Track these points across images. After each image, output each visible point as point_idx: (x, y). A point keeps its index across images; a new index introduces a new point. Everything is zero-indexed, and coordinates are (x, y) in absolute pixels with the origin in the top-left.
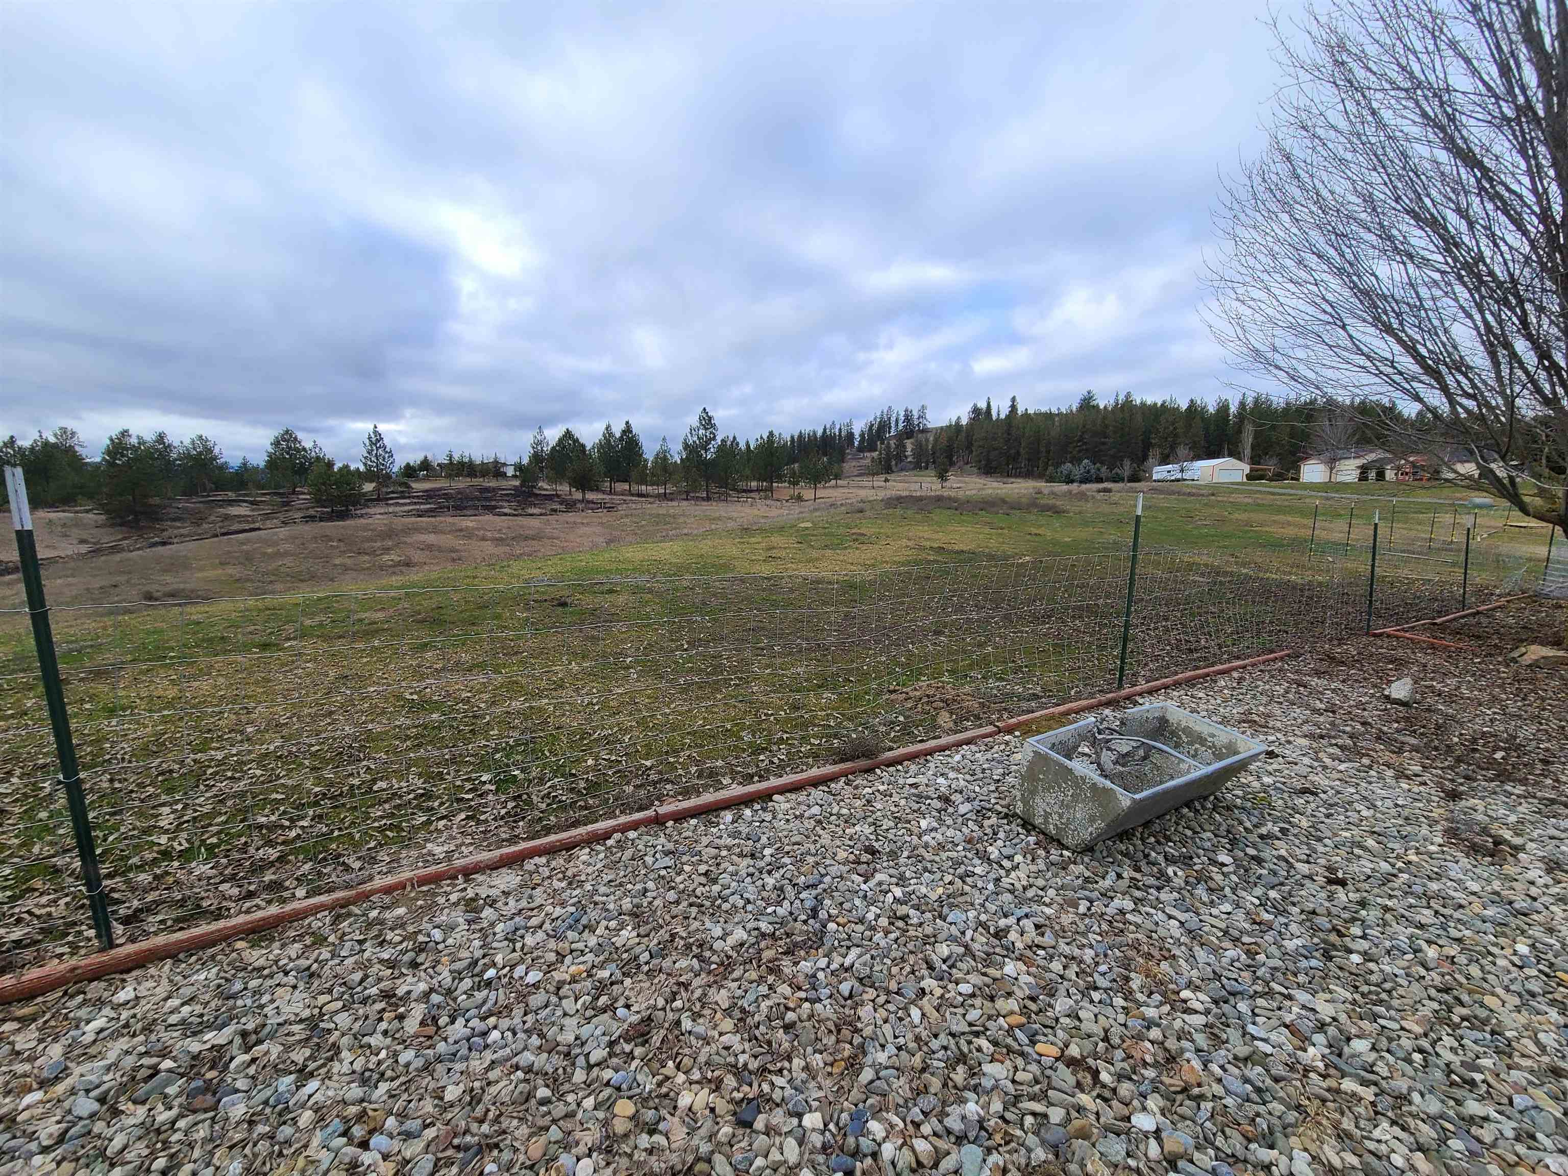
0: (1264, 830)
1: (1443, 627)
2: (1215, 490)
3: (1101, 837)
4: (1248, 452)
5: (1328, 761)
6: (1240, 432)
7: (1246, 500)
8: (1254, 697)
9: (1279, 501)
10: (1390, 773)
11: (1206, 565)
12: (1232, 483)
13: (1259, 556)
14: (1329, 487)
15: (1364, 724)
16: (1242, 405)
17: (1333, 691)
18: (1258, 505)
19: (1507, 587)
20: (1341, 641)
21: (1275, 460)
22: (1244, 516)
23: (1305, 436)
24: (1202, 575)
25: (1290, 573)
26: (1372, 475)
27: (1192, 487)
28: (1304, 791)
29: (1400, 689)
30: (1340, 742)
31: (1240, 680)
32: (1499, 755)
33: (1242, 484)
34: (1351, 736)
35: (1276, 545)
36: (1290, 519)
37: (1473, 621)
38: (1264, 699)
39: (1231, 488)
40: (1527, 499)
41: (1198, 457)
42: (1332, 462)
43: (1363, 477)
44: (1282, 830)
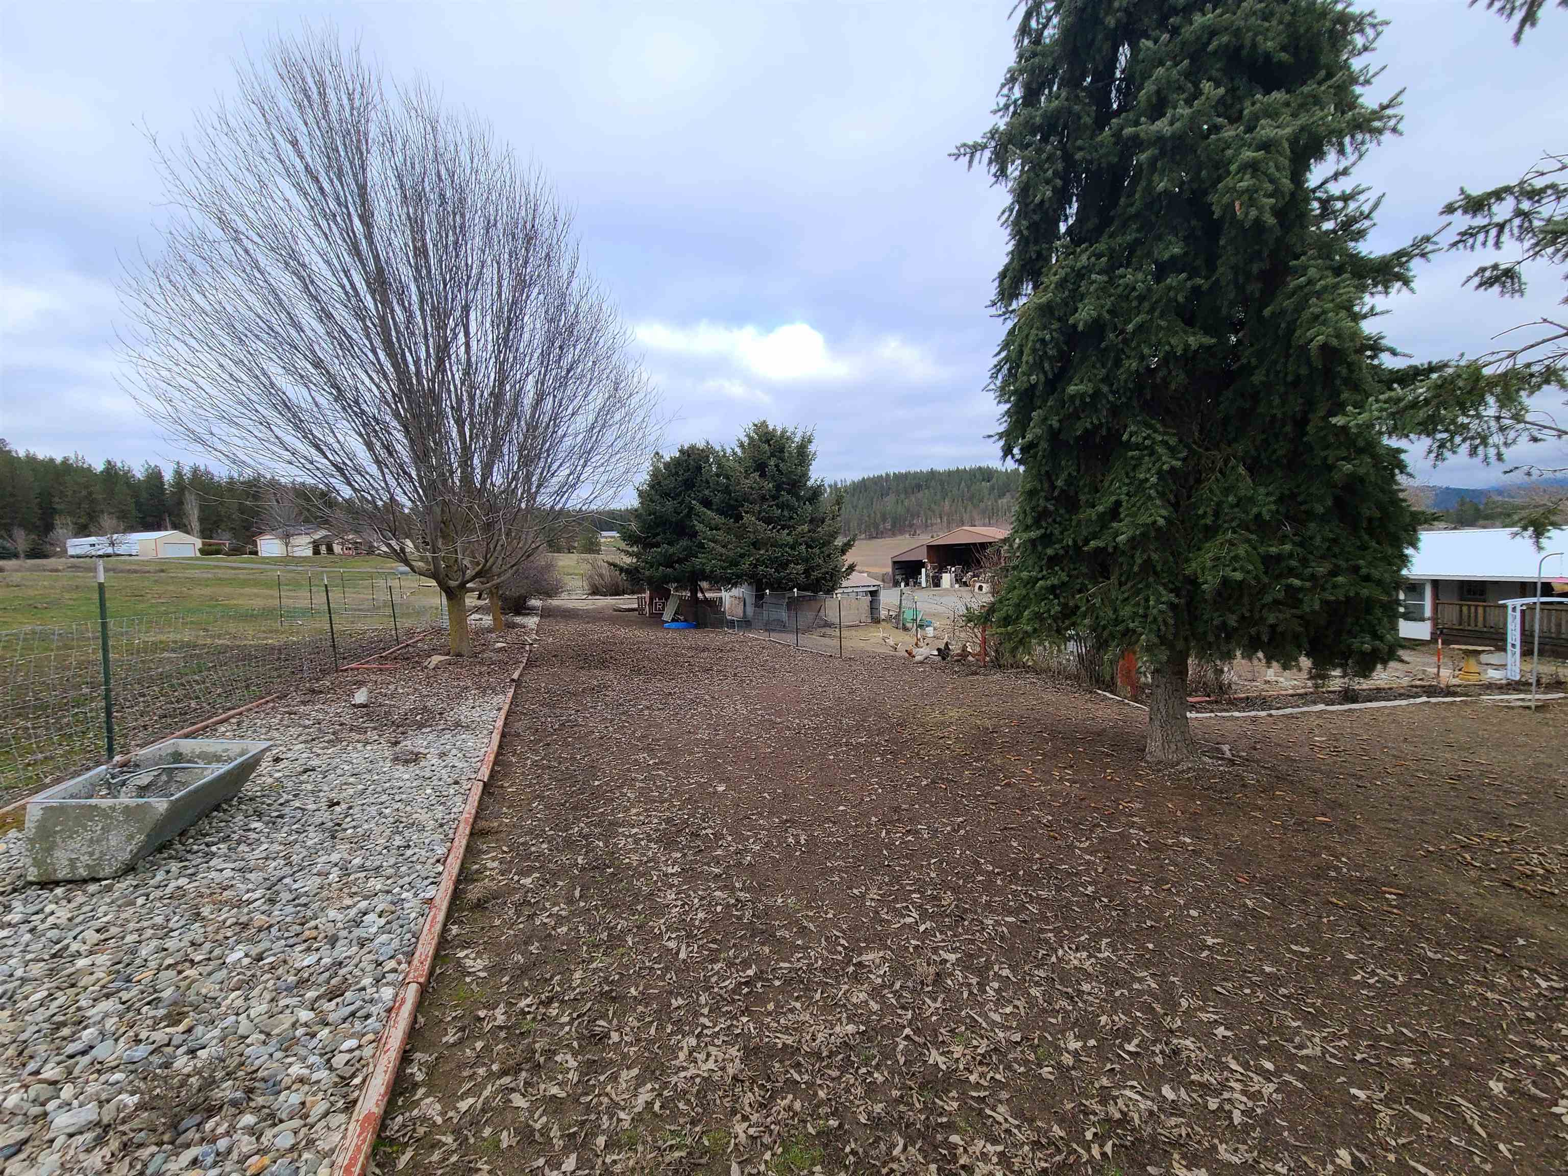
0: (282, 801)
1: (386, 658)
2: (163, 567)
3: (138, 856)
4: (195, 525)
5: (319, 751)
6: (181, 503)
7: (205, 575)
8: (255, 731)
9: (242, 575)
10: (359, 745)
11: (175, 642)
12: (184, 558)
13: (232, 627)
14: (288, 560)
15: (341, 725)
16: (178, 473)
17: (317, 711)
18: (220, 579)
19: (424, 626)
20: (318, 680)
21: (228, 535)
22: (207, 591)
23: (255, 513)
24: (174, 651)
25: (266, 638)
26: (323, 549)
27: (131, 563)
28: (305, 771)
29: (361, 697)
30: (326, 739)
31: (239, 723)
32: (418, 718)
33: (197, 559)
34: (334, 733)
35: (248, 617)
36: (256, 591)
37: (404, 651)
38: (264, 730)
39: (183, 564)
40: (414, 563)
41: (132, 529)
42: (286, 537)
43: (316, 552)
44: (295, 796)
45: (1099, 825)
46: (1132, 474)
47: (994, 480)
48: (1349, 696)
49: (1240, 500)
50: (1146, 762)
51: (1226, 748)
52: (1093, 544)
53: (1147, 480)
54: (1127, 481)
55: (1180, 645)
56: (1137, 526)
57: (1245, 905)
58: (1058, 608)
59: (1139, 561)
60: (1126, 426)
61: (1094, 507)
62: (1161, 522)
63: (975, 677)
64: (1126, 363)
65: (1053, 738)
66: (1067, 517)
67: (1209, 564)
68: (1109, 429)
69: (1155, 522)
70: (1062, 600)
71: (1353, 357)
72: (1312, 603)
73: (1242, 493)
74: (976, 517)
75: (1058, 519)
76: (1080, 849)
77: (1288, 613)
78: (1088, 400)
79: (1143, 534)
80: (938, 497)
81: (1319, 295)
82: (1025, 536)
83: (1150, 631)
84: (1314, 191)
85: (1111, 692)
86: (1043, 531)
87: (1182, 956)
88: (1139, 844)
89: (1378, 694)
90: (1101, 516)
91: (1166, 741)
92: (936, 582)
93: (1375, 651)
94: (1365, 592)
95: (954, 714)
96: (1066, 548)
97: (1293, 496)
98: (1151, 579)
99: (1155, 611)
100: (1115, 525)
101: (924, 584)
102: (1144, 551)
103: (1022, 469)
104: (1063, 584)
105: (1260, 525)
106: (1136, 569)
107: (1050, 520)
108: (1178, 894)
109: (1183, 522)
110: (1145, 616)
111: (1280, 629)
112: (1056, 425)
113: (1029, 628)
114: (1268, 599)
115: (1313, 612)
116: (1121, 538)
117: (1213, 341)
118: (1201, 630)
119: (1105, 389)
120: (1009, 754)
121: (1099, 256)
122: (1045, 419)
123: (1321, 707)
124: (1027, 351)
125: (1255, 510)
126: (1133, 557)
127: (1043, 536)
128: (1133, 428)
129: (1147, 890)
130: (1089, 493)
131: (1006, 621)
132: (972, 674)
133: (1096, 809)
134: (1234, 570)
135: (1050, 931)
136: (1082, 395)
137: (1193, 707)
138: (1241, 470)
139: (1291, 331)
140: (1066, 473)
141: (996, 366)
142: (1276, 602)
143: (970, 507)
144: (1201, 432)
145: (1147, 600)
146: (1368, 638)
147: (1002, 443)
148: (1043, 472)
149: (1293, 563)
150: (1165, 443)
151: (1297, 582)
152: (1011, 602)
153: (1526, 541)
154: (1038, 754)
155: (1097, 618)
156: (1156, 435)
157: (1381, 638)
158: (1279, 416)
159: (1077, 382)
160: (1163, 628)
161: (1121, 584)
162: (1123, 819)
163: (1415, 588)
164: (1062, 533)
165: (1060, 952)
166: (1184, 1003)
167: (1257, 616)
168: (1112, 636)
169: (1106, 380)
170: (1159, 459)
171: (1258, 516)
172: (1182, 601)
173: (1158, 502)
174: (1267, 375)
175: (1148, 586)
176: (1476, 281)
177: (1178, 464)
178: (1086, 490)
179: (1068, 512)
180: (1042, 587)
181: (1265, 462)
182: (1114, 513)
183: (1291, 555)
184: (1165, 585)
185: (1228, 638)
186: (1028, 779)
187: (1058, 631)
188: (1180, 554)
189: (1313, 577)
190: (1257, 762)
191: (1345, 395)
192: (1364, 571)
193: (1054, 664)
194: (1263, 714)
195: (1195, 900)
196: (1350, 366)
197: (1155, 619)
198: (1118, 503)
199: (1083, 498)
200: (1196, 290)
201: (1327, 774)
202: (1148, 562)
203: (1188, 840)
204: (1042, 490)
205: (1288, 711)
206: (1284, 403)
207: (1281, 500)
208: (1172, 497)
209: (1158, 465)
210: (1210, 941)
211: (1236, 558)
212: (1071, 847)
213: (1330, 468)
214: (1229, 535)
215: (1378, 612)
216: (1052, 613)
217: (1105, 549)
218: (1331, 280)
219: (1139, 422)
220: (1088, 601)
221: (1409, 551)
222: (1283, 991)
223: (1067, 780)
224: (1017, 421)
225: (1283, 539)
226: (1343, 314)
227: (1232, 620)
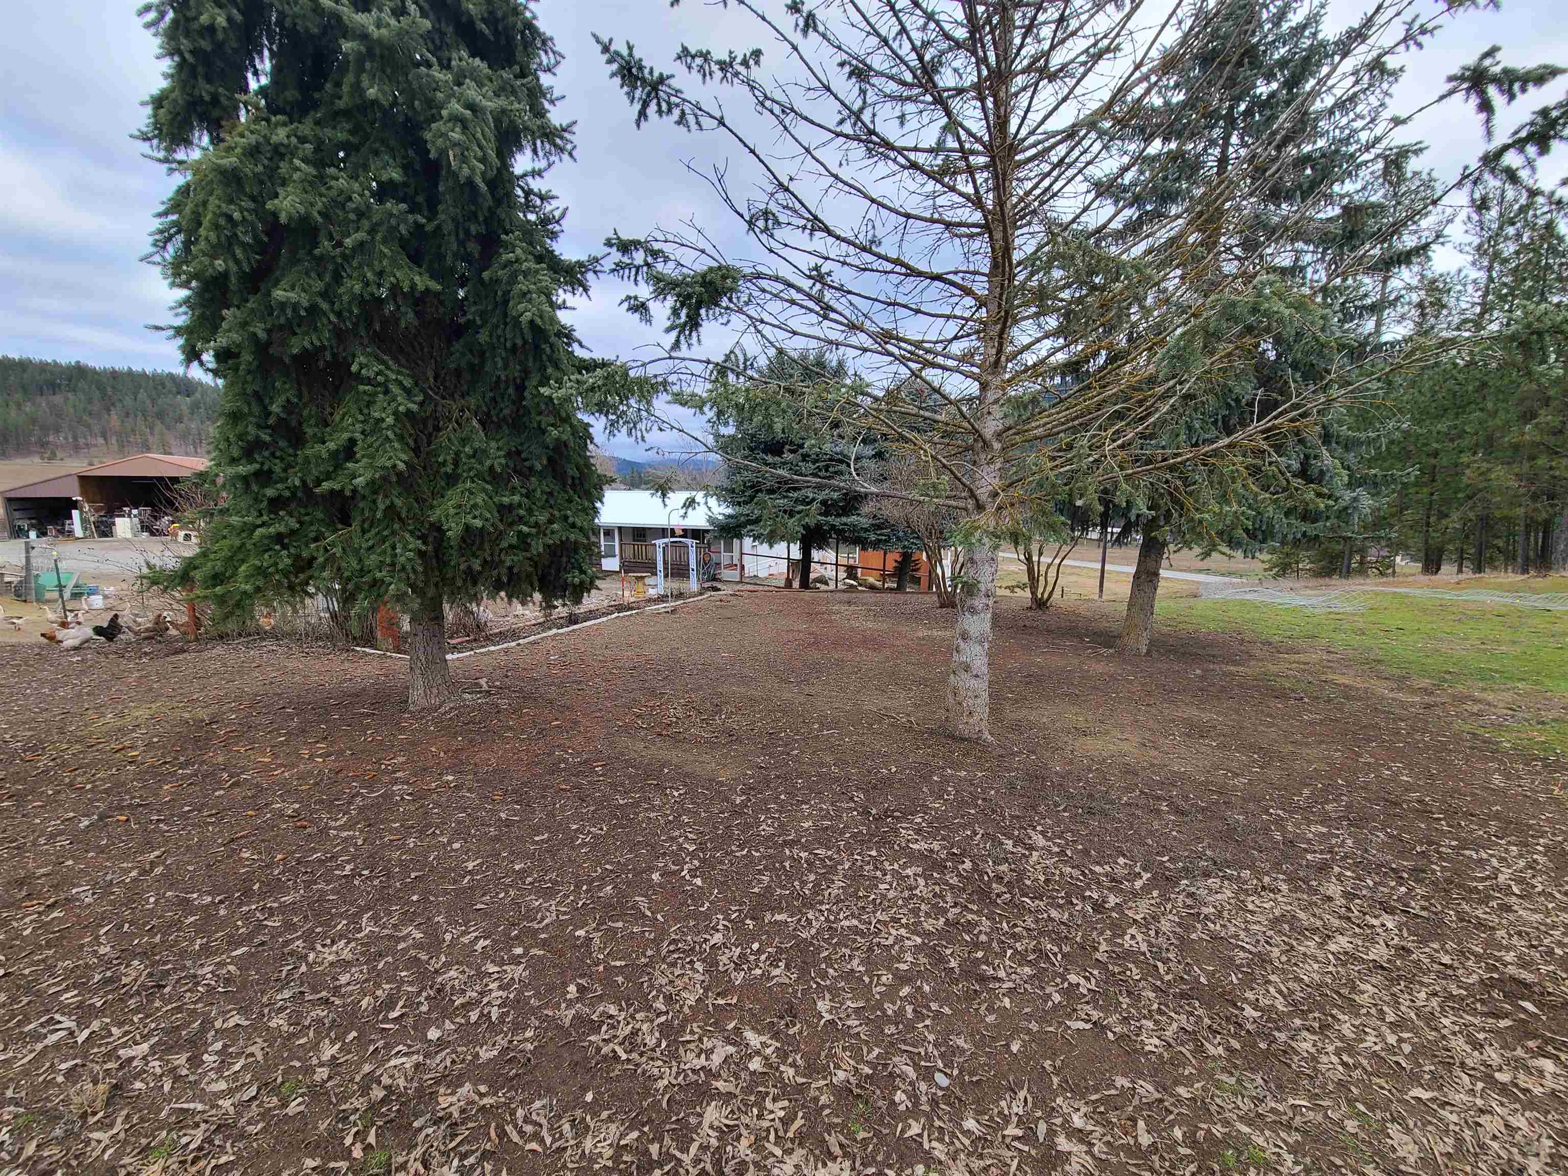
45: (358, 794)
46: (366, 411)
47: (198, 395)
48: (573, 620)
49: (476, 451)
50: (410, 712)
51: (483, 682)
52: (326, 485)
53: (383, 420)
54: (361, 418)
55: (431, 592)
56: (376, 469)
57: (500, 819)
58: (288, 561)
59: (382, 507)
60: (354, 356)
61: (324, 443)
62: (401, 466)
63: (181, 657)
64: (348, 283)
65: (299, 711)
66: (291, 451)
67: (452, 511)
68: (334, 355)
69: (394, 466)
70: (292, 550)
71: (553, 339)
72: (538, 546)
73: (477, 445)
74: (173, 442)
75: (278, 454)
76: (335, 828)
77: (520, 556)
78: (303, 313)
79: (384, 478)
80: (96, 407)
81: (526, 274)
82: (231, 471)
83: (400, 580)
84: (519, 178)
85: (371, 647)
86: (257, 466)
87: (446, 892)
88: (403, 799)
89: (591, 615)
90: (334, 455)
91: (428, 687)
92: (105, 530)
93: (582, 583)
94: (572, 537)
95: (142, 713)
96: (294, 490)
97: (519, 453)
98: (396, 526)
99: (403, 559)
100: (349, 465)
101: (78, 531)
102: (386, 496)
103: (220, 382)
104: (293, 532)
105: (495, 478)
106: (379, 515)
107: (266, 454)
108: (442, 834)
109: (425, 468)
110: (393, 564)
111: (515, 571)
112: (262, 335)
113: (248, 587)
114: (504, 544)
115: (539, 554)
116: (360, 481)
117: (439, 287)
118: (449, 576)
119: (325, 306)
120: (237, 744)
121: (303, 140)
122: (244, 324)
123: (554, 631)
124: (206, 221)
125: (488, 463)
126: (374, 502)
127: (257, 474)
128: (363, 359)
129: (411, 842)
130: (317, 425)
131: (217, 579)
132: (176, 652)
133: (355, 778)
134: (475, 517)
135: (298, 938)
136: (295, 306)
137: (454, 649)
138: (475, 422)
139: (506, 302)
140: (284, 398)
141: (161, 232)
142: (511, 547)
143: (159, 427)
144: (435, 379)
145: (394, 548)
146: (577, 573)
147: (181, 341)
148: (249, 391)
149: (522, 512)
150: (400, 383)
151: (525, 529)
152: (219, 556)
153: (657, 500)
154: (280, 735)
155: (339, 569)
156: (388, 373)
157: (585, 573)
158: (503, 378)
159: (286, 287)
160: (412, 576)
161: (364, 532)
162: (386, 779)
163: (608, 533)
164: (285, 470)
165: (312, 956)
166: (448, 937)
167: (496, 559)
168: (358, 588)
169: (324, 295)
170: (394, 399)
171: (491, 468)
172: (430, 548)
173: (396, 445)
174: (491, 336)
175: (394, 533)
176: (626, 305)
177: (414, 407)
178: (313, 422)
179: (290, 445)
180: (263, 536)
181: (495, 419)
182: (348, 451)
183: (520, 505)
184: (412, 533)
185: (475, 583)
186: (265, 769)
187: (291, 588)
188: (424, 501)
189: (537, 525)
190: (509, 688)
191: (550, 370)
192: (571, 520)
193: (300, 624)
194: (513, 644)
195: (460, 833)
196: (552, 346)
197: (403, 568)
198: (352, 442)
199: (309, 431)
200: (419, 226)
201: (561, 685)
202: (391, 507)
203: (450, 778)
204: (250, 414)
205: (532, 638)
206: (506, 367)
207: (509, 455)
208: (411, 442)
209: (393, 405)
210: (470, 866)
211: (475, 506)
212: (325, 830)
213: (544, 432)
214: (468, 484)
215: (582, 552)
216: (280, 567)
217: (342, 491)
218: (532, 265)
219: (370, 355)
220: (326, 550)
221: (598, 505)
222: (529, 879)
223: (320, 756)
224: (202, 317)
225: (513, 491)
226: (543, 298)
227: (477, 567)
